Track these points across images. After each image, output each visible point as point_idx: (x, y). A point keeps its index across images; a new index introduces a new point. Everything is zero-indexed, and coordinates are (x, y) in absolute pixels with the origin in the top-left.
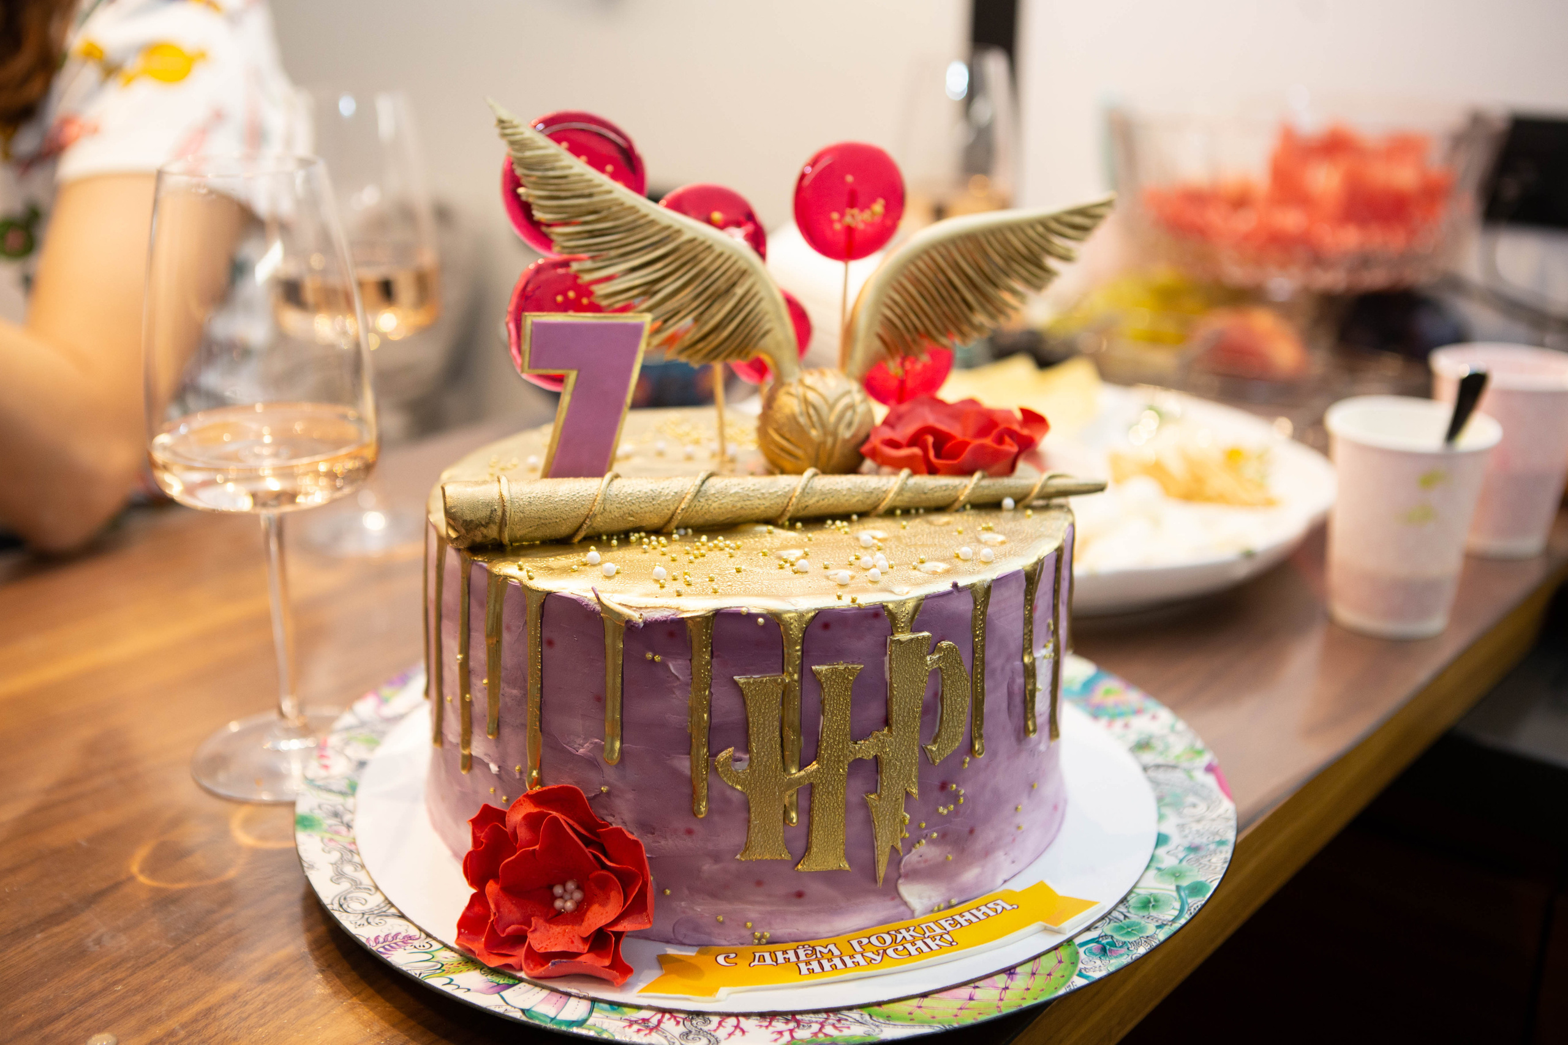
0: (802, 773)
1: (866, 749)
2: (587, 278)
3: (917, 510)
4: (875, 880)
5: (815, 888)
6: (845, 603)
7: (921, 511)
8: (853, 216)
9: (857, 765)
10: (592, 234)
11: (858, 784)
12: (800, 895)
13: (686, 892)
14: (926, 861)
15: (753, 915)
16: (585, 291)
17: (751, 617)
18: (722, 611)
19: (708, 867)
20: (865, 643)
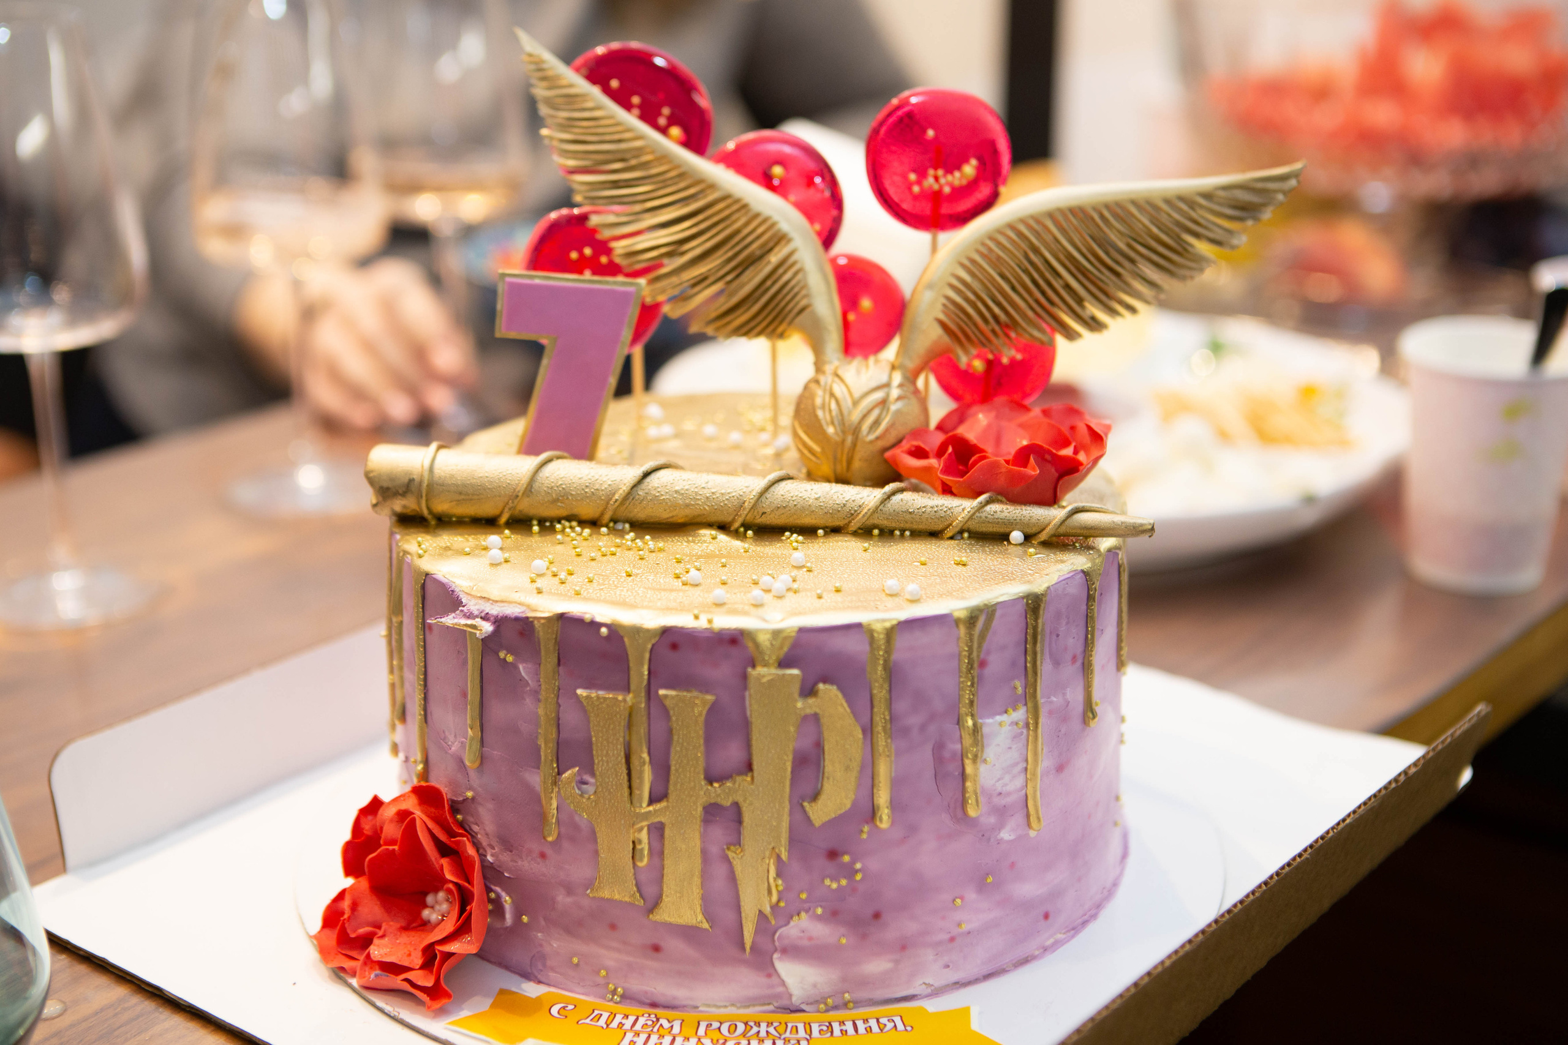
0: (651, 808)
1: (719, 793)
2: (605, 234)
3: (903, 531)
4: (743, 948)
5: (674, 945)
6: (702, 624)
7: (907, 533)
8: (936, 179)
9: (712, 812)
10: (616, 185)
11: (718, 833)
12: (656, 949)
13: (543, 923)
14: (810, 939)
15: (610, 963)
16: (603, 247)
17: (595, 625)
18: (566, 616)
19: (562, 899)
20: (722, 672)
